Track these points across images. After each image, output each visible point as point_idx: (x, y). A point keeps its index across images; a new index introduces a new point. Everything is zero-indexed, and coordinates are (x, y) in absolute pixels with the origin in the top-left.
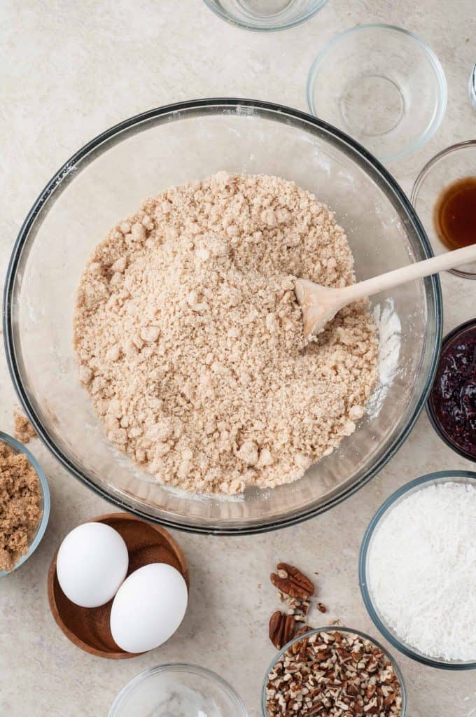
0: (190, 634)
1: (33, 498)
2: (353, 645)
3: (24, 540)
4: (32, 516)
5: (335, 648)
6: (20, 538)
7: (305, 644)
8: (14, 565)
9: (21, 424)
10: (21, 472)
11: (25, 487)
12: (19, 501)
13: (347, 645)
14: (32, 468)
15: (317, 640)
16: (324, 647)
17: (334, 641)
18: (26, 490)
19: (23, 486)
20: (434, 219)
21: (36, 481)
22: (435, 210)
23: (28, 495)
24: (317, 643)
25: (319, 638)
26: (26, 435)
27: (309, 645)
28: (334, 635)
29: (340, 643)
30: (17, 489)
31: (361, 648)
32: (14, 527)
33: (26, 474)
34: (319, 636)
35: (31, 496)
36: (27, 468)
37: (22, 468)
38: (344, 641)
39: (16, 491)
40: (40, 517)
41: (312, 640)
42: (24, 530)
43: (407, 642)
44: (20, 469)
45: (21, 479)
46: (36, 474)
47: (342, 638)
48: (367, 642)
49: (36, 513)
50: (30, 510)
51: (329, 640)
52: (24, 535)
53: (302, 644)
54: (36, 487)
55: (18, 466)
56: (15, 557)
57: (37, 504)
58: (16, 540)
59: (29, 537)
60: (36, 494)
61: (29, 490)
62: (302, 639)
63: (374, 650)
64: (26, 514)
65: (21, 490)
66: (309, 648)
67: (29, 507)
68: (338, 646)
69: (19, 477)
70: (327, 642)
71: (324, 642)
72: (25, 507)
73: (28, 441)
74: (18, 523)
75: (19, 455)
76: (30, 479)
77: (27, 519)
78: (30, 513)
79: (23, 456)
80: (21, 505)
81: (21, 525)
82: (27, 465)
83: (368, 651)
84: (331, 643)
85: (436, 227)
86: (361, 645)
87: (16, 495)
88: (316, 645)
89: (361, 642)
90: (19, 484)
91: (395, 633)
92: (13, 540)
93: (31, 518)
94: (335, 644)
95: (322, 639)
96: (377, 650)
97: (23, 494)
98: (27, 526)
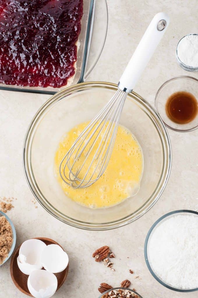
0: (78, 287)
1: (9, 234)
2: (127, 294)
3: (6, 251)
4: (9, 241)
5: (119, 296)
6: (4, 251)
7: (107, 295)
8: (3, 262)
9: (3, 205)
10: (3, 223)
11: (5, 230)
12: (3, 236)
13: (124, 295)
14: (7, 222)
15: (112, 294)
16: (115, 296)
17: (119, 294)
18: (6, 231)
19: (4, 229)
20: (166, 110)
21: (10, 227)
22: (166, 106)
23: (7, 232)
24: (112, 295)
25: (113, 293)
26: (5, 209)
27: (108, 296)
28: (119, 291)
29: (121, 294)
30: (2, 230)
31: (130, 296)
32: (2, 246)
33: (5, 224)
34: (113, 292)
35: (8, 233)
36: (6, 222)
37: (4, 222)
38: (123, 293)
39: (2, 231)
40: (12, 241)
41: (110, 293)
42: (6, 247)
43: (166, 282)
44: (3, 222)
45: (4, 226)
46: (10, 224)
47: (122, 292)
48: (132, 293)
49: (10, 240)
50: (8, 239)
51: (117, 293)
52: (6, 249)
53: (106, 296)
54: (10, 229)
55: (2, 221)
56: (3, 259)
57: (11, 236)
58: (3, 252)
59: (8, 250)
60: (10, 232)
61: (7, 231)
62: (105, 293)
63: (136, 296)
64: (6, 240)
65: (4, 231)
66: (108, 297)
67: (8, 237)
68: (120, 295)
69: (2, 226)
70: (116, 294)
71: (115, 294)
72: (6, 238)
73: (6, 212)
74: (3, 244)
75: (3, 216)
76: (7, 226)
77: (7, 243)
78: (8, 240)
79: (4, 217)
80: (4, 237)
81: (5, 245)
82: (6, 220)
83: (133, 296)
84: (118, 294)
85: (167, 113)
86: (130, 294)
87: (2, 233)
88: (111, 296)
89: (130, 293)
90: (3, 229)
91: (161, 279)
92: (2, 251)
93: (8, 242)
94: (120, 294)
95: (114, 293)
96: (137, 296)
97: (5, 233)
98: (7, 245)
